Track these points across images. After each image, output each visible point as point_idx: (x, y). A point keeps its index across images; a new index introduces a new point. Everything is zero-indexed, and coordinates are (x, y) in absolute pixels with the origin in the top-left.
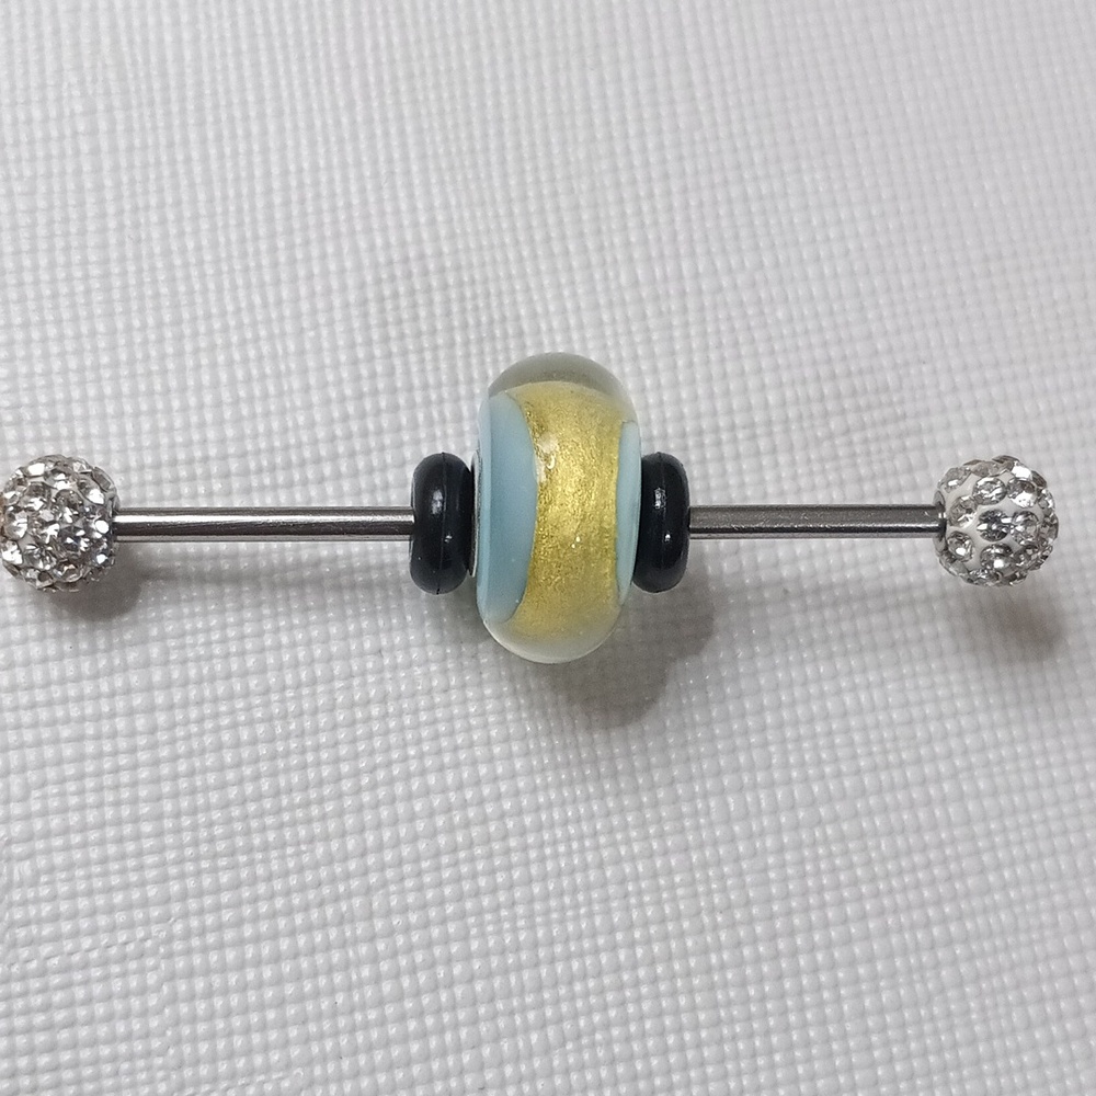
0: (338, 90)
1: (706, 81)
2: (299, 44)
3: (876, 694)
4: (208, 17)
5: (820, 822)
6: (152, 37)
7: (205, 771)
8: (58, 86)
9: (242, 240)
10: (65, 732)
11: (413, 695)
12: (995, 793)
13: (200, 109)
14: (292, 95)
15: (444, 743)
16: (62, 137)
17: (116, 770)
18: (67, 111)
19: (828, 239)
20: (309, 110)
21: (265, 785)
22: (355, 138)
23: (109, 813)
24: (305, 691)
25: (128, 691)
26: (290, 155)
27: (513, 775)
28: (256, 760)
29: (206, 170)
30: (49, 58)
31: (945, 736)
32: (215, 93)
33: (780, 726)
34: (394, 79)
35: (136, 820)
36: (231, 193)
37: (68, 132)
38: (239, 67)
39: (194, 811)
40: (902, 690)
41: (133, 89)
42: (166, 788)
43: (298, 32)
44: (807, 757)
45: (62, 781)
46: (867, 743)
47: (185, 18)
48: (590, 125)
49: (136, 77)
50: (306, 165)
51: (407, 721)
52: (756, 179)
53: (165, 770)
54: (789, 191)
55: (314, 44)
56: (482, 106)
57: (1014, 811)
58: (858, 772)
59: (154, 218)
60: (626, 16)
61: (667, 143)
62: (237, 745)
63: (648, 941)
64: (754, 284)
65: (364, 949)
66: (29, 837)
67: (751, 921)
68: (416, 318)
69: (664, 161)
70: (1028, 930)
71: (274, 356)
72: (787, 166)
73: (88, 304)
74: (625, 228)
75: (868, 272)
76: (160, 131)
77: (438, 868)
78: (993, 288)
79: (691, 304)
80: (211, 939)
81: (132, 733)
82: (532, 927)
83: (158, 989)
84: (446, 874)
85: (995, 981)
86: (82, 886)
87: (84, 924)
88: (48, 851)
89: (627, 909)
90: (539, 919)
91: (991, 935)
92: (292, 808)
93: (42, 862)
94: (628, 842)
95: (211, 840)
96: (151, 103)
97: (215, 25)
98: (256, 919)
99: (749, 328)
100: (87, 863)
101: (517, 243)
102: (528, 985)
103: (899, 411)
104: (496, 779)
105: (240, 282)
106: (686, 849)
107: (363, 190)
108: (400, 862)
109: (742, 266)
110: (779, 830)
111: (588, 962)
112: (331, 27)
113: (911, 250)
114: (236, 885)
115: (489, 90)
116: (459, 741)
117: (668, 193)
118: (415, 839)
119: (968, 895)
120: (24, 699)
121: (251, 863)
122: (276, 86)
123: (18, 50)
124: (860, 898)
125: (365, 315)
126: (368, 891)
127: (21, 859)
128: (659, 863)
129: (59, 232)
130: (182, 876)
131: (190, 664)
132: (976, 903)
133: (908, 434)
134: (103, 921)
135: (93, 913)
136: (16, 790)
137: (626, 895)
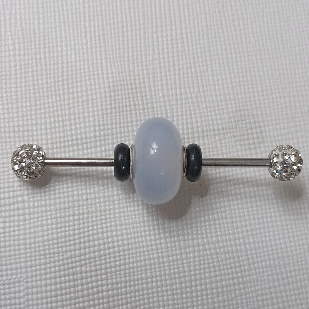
0: (83, 38)
2: (73, 25)
3: (223, 215)
4: (48, 16)
5: (206, 250)
6: (32, 22)
7: (38, 232)
9: (55, 82)
13: (44, 43)
14: (70, 40)
15: (104, 225)
16: (5, 51)
17: (14, 231)
18: (7, 43)
19: (218, 84)
21: (55, 236)
22: (87, 52)
24: (67, 210)
25: (18, 209)
26: (69, 57)
27: (122, 235)
28: (53, 229)
29: (45, 61)
31: (242, 227)
32: (49, 39)
34: (99, 35)
35: (19, 245)
36: (52, 68)
37: (7, 49)
38: (56, 31)
39: (35, 243)
40: (231, 213)
41: (26, 37)
42: (28, 236)
43: (73, 21)
44: (203, 231)
46: (220, 228)
47: (41, 16)
48: (154, 50)
49: (27, 34)
50: (73, 60)
51: (94, 219)
52: (199, 66)
53: (28, 231)
54: (209, 70)
55: (77, 25)
56: (124, 44)
57: (259, 248)
58: (217, 236)
59: (30, 75)
60: (166, 18)
62: (47, 225)
64: (197, 97)
65: (79, 282)
67: (185, 277)
68: (102, 105)
70: (261, 281)
72: (208, 63)
73: (11, 99)
74: (162, 80)
76: (33, 50)
77: (100, 260)
78: (264, 99)
80: (38, 278)
81: (19, 221)
82: (125, 277)
83: (23, 291)
84: (103, 262)
91: (250, 282)
94: (153, 254)
95: (39, 251)
96: (31, 41)
97: (50, 19)
98: (50, 273)
99: (195, 110)
102: (123, 293)
103: (235, 134)
104: (117, 236)
106: (169, 257)
107: (89, 68)
109: (194, 92)
110: (194, 252)
112: (82, 19)
113: (242, 88)
115: (126, 39)
117: (174, 70)
118: (95, 252)
119: (245, 271)
121: (50, 258)
122: (66, 37)
124: (215, 271)
125: (88, 104)
126: (81, 266)
130: (31, 261)
133: (237, 141)
134: (9, 272)
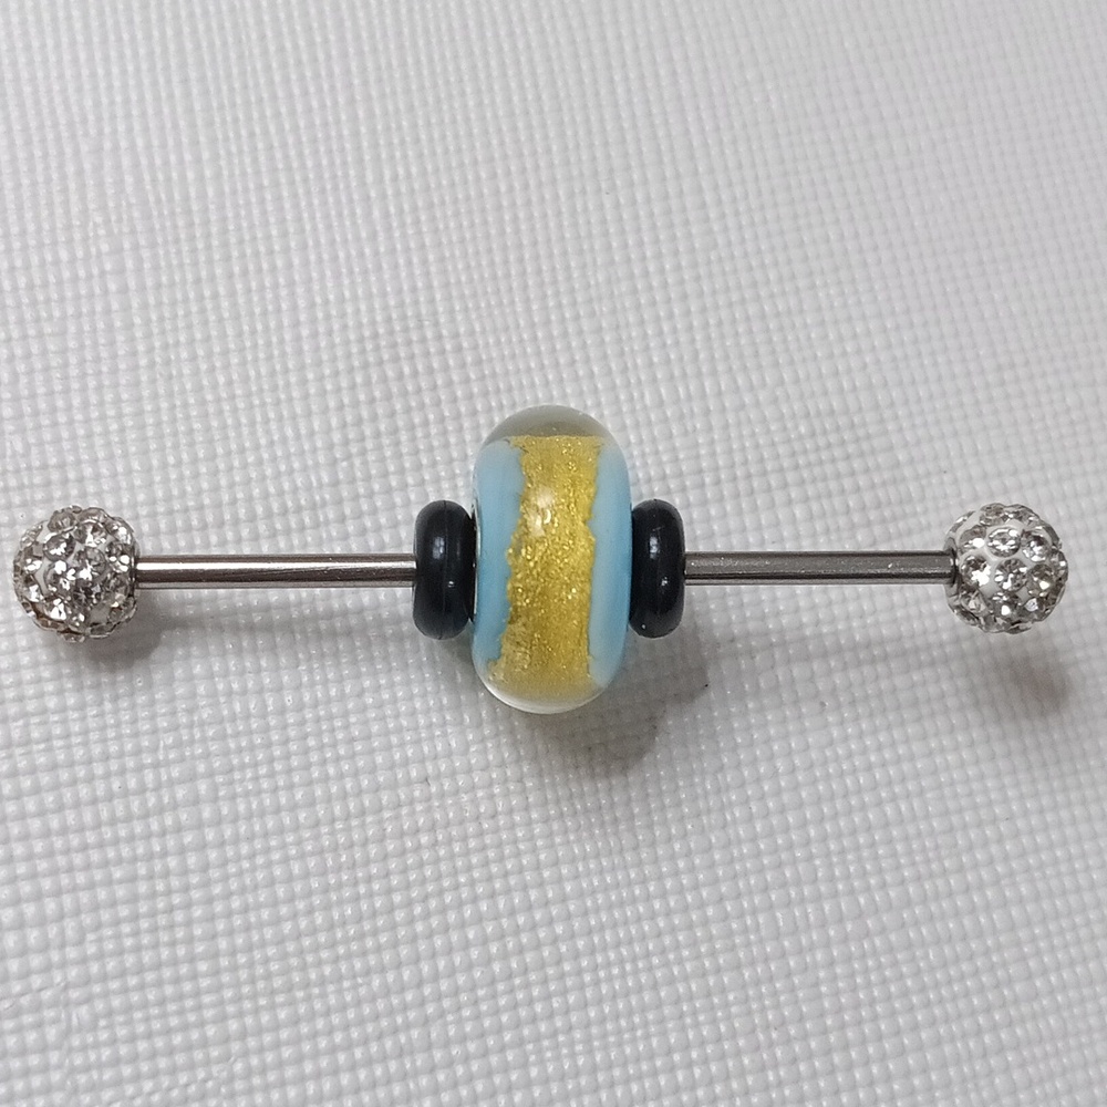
1: (719, 202)
8: (84, 226)
10: (118, 874)
11: (462, 822)
12: (1037, 898)
20: (332, 242)
23: (165, 953)
30: (74, 198)
33: (824, 839)
45: (117, 922)
61: (684, 263)
63: (705, 1061)
66: (87, 981)
69: (682, 282)
71: (309, 488)
75: (886, 384)
79: (715, 421)
85: (1048, 1087)
86: (141, 1029)
87: (145, 1067)
88: (106, 995)
89: (683, 1029)
90: (596, 1043)
92: (347, 940)
93: (100, 1006)
100: (145, 1005)
101: (542, 367)
105: (272, 415)
108: (456, 992)
111: (647, 1085)
114: (295, 1021)
116: (509, 867)
120: (75, 841)
123: (42, 191)
127: (79, 1003)
128: (711, 981)
129: (90, 372)
131: (239, 800)
132: (1025, 1009)
135: (153, 1055)
136: (70, 933)
137: (681, 1016)
